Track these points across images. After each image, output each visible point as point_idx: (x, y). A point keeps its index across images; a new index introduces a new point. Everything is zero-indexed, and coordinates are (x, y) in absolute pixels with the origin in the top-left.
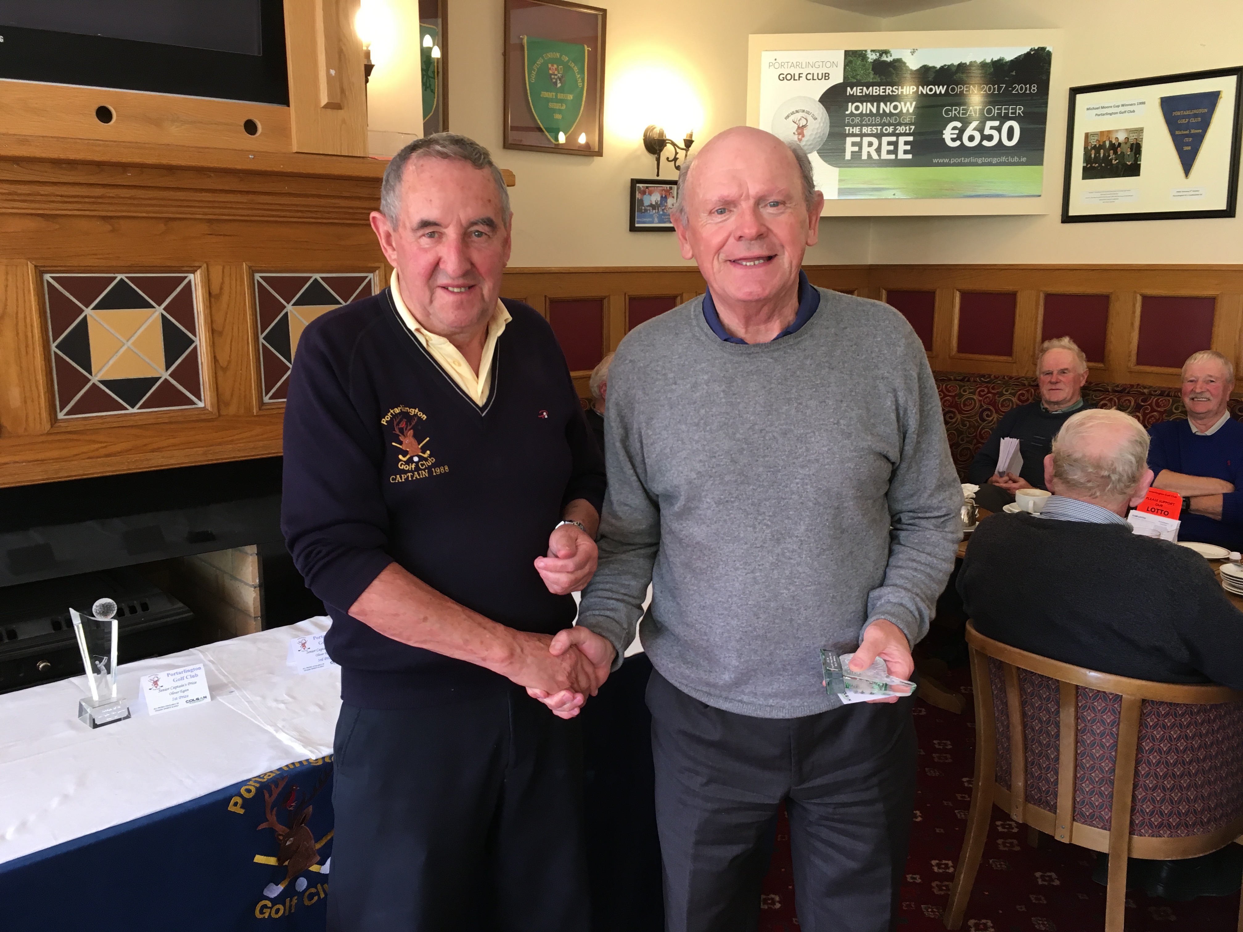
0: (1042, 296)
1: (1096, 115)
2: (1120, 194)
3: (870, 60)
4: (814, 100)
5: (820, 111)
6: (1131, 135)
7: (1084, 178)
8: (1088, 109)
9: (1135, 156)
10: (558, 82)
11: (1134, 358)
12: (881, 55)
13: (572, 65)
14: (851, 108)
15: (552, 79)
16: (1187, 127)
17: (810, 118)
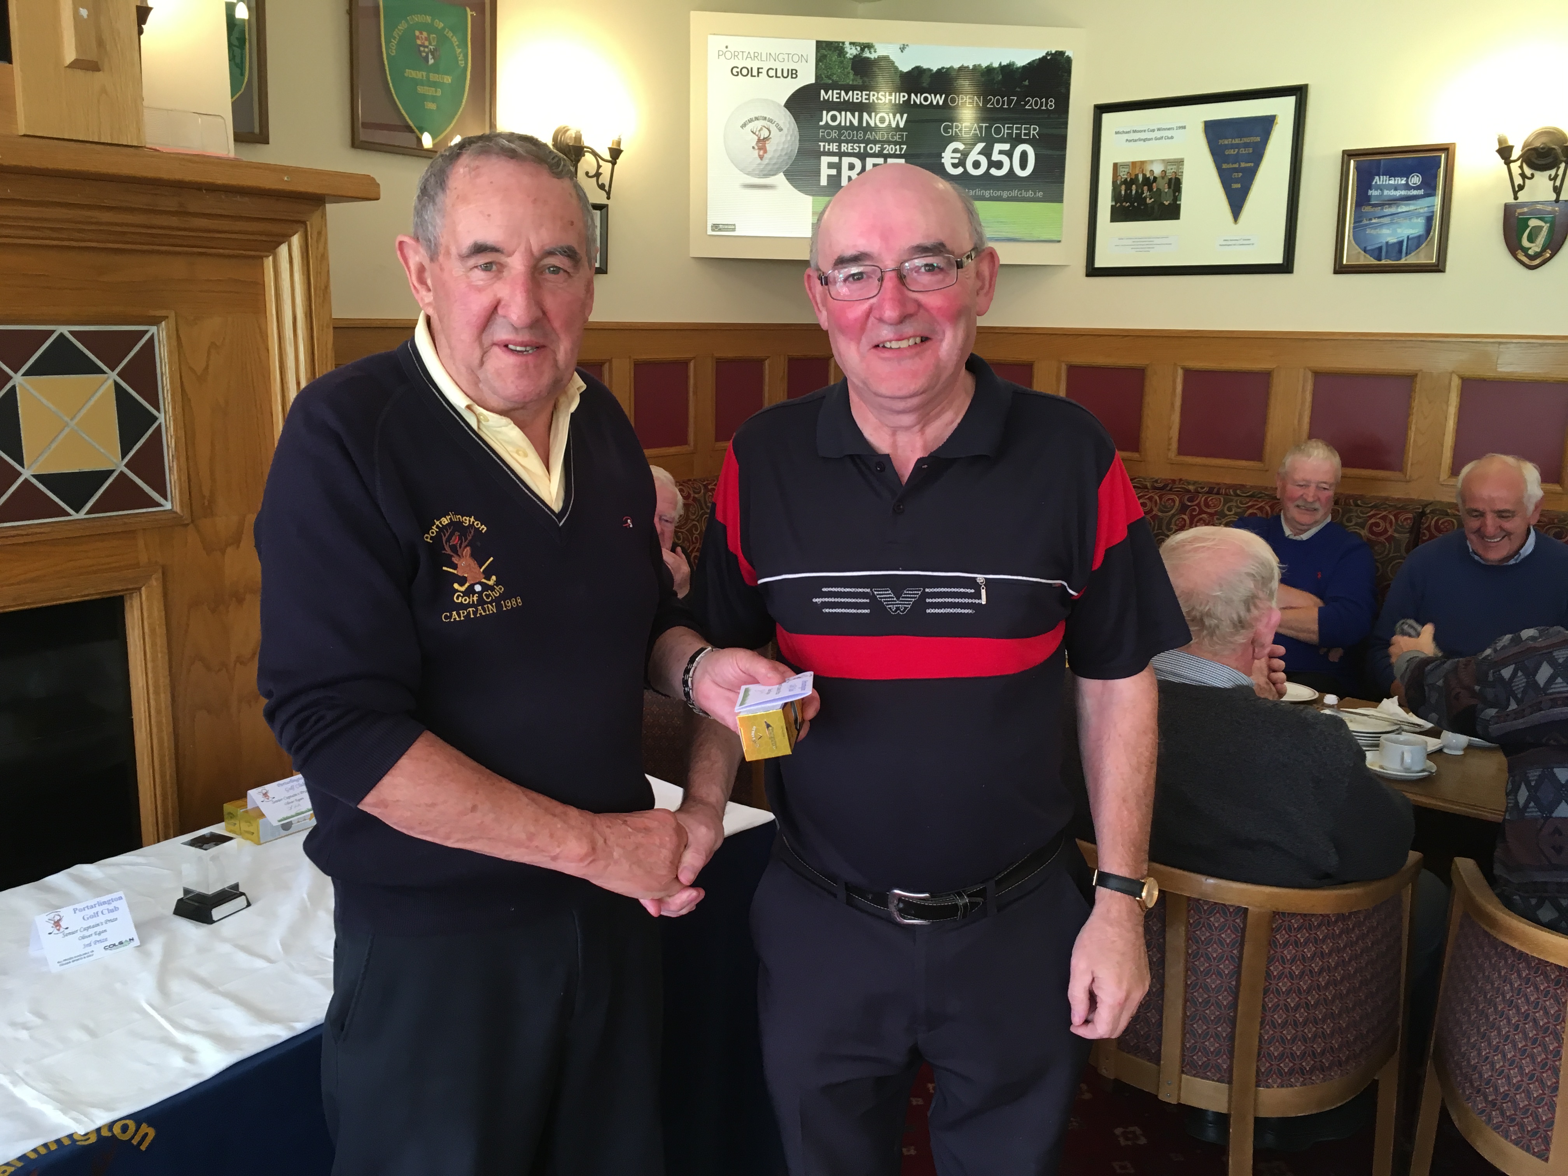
0: (1064, 368)
1: (1127, 140)
2: (1157, 241)
3: (848, 56)
4: (779, 105)
5: (786, 119)
6: (1169, 167)
7: (1113, 220)
8: (1117, 133)
9: (1174, 193)
10: (430, 56)
11: (1174, 445)
12: (862, 50)
13: (450, 34)
14: (826, 117)
15: (420, 52)
16: (1237, 159)
17: (773, 128)
